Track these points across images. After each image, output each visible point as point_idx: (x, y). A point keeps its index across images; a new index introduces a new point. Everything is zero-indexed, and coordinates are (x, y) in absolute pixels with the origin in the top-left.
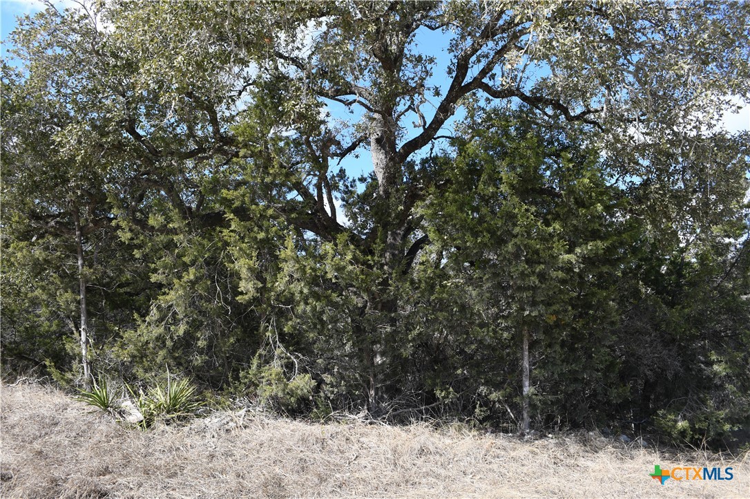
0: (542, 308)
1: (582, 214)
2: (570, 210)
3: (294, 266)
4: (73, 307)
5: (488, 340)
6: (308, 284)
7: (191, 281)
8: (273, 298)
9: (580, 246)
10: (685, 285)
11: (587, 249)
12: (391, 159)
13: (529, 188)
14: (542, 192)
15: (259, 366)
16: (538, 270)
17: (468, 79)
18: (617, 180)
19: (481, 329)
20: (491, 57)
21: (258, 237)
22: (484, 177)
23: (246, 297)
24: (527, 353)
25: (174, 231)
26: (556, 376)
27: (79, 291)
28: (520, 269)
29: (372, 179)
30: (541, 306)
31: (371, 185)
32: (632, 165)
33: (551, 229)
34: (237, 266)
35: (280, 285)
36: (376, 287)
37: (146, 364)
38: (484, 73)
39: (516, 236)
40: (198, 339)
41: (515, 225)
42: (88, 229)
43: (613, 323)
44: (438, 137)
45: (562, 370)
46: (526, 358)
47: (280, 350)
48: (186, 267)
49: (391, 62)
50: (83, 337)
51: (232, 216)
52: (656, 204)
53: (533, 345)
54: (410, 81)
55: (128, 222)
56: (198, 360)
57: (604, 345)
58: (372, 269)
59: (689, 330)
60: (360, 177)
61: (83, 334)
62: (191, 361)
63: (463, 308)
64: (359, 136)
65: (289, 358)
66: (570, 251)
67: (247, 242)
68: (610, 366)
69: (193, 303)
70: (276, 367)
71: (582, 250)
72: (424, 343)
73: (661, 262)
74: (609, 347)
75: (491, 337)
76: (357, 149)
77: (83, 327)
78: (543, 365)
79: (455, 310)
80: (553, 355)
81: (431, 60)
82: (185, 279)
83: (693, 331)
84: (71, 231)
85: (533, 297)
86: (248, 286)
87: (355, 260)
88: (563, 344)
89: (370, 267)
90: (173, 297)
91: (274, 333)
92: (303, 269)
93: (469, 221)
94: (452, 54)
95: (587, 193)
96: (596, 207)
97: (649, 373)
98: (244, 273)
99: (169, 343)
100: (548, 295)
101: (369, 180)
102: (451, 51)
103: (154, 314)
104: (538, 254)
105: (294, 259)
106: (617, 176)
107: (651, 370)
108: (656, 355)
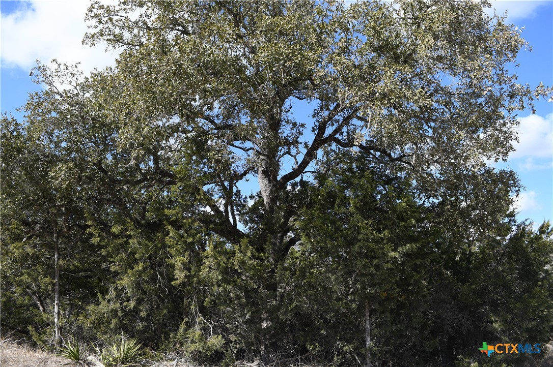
0: (377, 287)
1: (402, 225)
2: (394, 223)
3: (213, 261)
4: (50, 288)
5: (343, 310)
6: (221, 273)
7: (140, 271)
8: (195, 282)
9: (401, 247)
10: (472, 268)
11: (406, 248)
12: (274, 186)
13: (367, 208)
14: (376, 209)
15: (186, 330)
16: (374, 263)
17: (326, 135)
18: (424, 201)
19: (337, 302)
20: (341, 122)
21: (188, 241)
22: (338, 201)
23: (178, 282)
24: (368, 318)
25: (129, 237)
26: (388, 334)
27: (54, 277)
28: (363, 262)
29: (258, 196)
30: (377, 286)
31: (258, 201)
32: (433, 192)
33: (382, 235)
34: (173, 261)
35: (203, 273)
36: (267, 274)
37: (103, 329)
38: (335, 132)
39: (359, 241)
40: (141, 311)
41: (359, 233)
42: (63, 232)
43: (424, 296)
44: (306, 172)
45: (392, 329)
46: (368, 322)
47: (200, 318)
48: (136, 261)
49: (275, 124)
50: (56, 310)
51: (170, 227)
52: (449, 218)
53: (372, 312)
54: (288, 138)
55: (98, 230)
56: (140, 326)
57: (420, 311)
58: (264, 262)
59: (476, 300)
60: (250, 195)
61: (56, 307)
62: (135, 326)
63: (325, 288)
64: (249, 166)
65: (205, 324)
66: (395, 250)
67: (180, 245)
68: (424, 326)
69: (138, 285)
70: (197, 331)
71: (403, 249)
72: (298, 313)
73: (456, 254)
74: (422, 312)
75: (344, 308)
76: (247, 175)
77: (56, 302)
78: (379, 326)
79: (319, 289)
80: (385, 319)
81: (303, 126)
82: (136, 269)
83: (478, 301)
84: (50, 234)
85: (371, 280)
86: (180, 275)
87: (253, 257)
88: (392, 311)
89: (262, 260)
90: (126, 281)
91: (196, 307)
92: (218, 264)
93: (329, 231)
94: (315, 119)
95: (405, 211)
96: (411, 221)
97: (451, 330)
98: (179, 265)
99: (120, 314)
100: (381, 279)
101: (257, 197)
102: (314, 116)
103: (112, 293)
104: (374, 252)
105: (213, 257)
106: (424, 199)
107: (452, 328)
108: (455, 317)
